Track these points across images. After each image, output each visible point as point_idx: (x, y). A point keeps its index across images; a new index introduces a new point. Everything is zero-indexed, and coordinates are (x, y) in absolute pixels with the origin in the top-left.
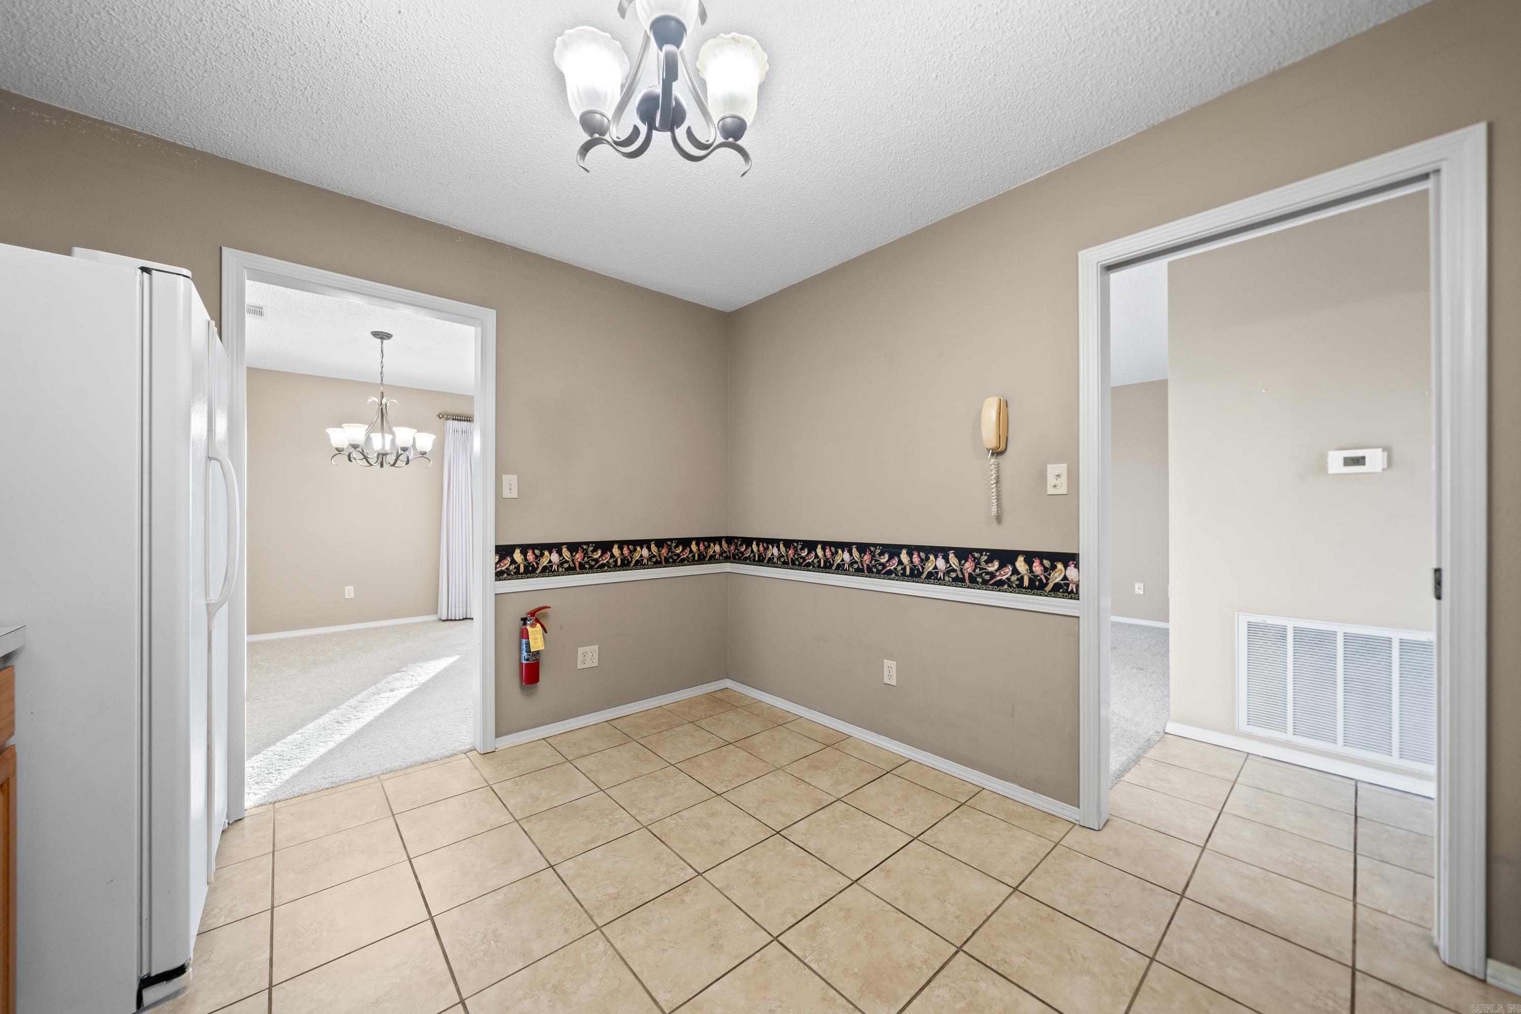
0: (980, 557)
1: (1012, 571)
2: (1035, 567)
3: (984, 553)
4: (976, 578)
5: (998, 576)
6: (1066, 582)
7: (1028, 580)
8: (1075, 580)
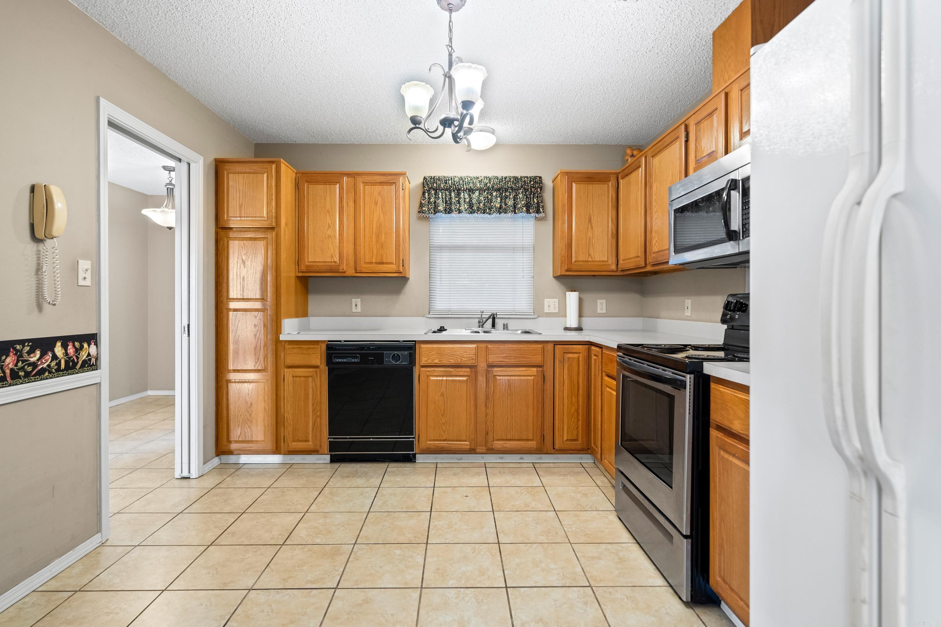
0: (22, 349)
1: (52, 357)
2: (69, 350)
3: (26, 344)
4: (18, 372)
5: (40, 365)
6: (89, 357)
7: (64, 362)
8: (94, 355)
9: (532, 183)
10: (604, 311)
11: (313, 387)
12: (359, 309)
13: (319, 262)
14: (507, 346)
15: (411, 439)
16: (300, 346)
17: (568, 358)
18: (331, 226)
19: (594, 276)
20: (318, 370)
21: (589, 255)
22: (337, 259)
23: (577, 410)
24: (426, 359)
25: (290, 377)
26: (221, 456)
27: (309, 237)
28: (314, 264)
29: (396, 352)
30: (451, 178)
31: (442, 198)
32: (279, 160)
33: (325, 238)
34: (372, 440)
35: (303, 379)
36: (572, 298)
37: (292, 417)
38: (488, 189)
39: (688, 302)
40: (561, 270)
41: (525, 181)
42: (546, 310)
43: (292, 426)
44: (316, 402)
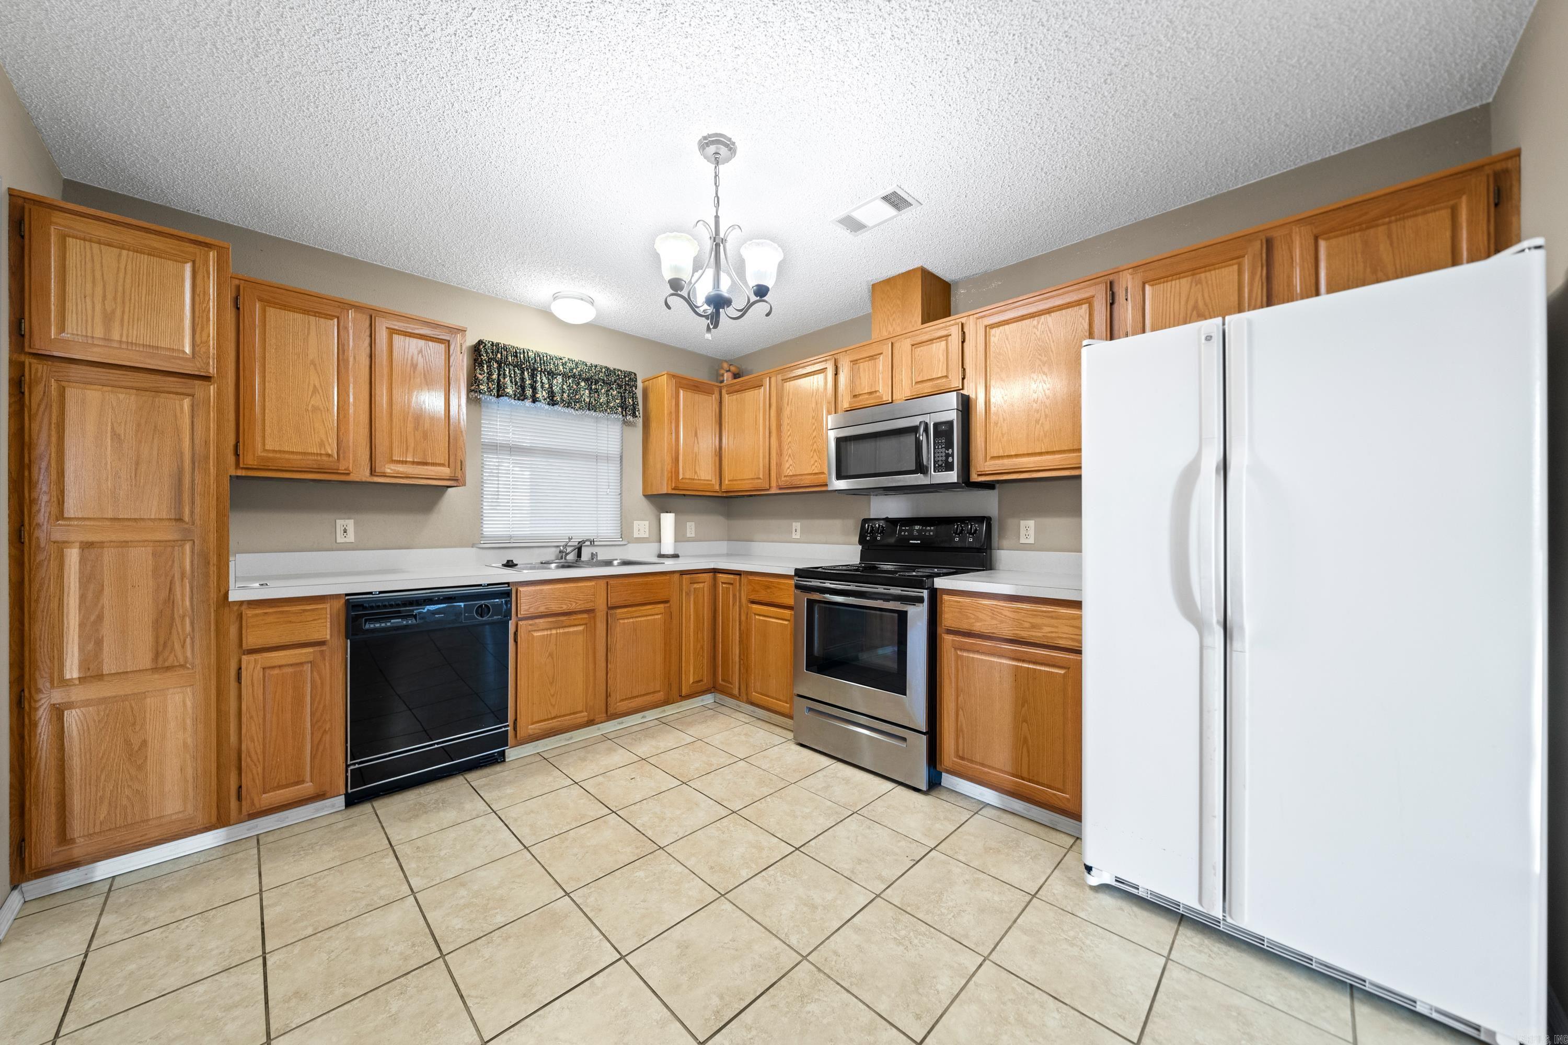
9: (627, 379)
10: (693, 535)
11: (313, 682)
12: (351, 537)
13: (293, 453)
14: (631, 580)
15: (503, 729)
16: (281, 609)
17: (695, 588)
18: (320, 391)
19: (684, 495)
20: (324, 648)
21: (696, 473)
22: (332, 449)
23: (702, 647)
24: (527, 608)
25: (256, 671)
26: (23, 885)
27: (267, 404)
28: (278, 455)
29: (483, 602)
30: (524, 352)
31: (510, 376)
32: (226, 246)
33: (307, 410)
34: (436, 746)
35: (290, 670)
36: (668, 520)
37: (262, 747)
38: (574, 376)
39: (797, 525)
40: (668, 487)
41: (618, 375)
42: (636, 535)
43: (261, 763)
44: (321, 706)
